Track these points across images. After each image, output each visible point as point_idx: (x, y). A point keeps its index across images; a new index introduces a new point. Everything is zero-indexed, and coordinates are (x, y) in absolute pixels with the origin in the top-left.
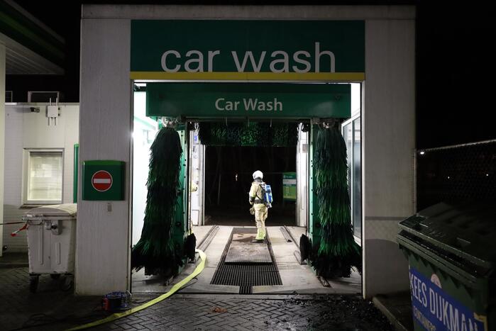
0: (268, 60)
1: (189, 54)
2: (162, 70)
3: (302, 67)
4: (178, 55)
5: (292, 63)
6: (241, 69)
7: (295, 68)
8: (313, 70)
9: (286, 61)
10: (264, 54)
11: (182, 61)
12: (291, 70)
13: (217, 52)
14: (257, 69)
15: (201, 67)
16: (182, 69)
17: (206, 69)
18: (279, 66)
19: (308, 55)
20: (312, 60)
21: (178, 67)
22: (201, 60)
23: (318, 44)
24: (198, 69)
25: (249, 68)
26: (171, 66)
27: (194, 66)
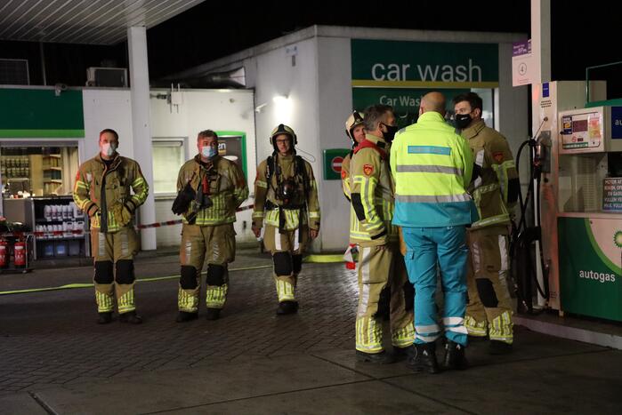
0: (441, 72)
1: (390, 67)
2: (373, 79)
3: (461, 78)
4: (383, 68)
5: (455, 74)
6: (423, 79)
7: (457, 78)
8: (468, 80)
9: (451, 73)
10: (438, 67)
11: (387, 71)
12: (455, 80)
13: (408, 66)
14: (434, 79)
15: (398, 77)
16: (386, 79)
17: (401, 79)
18: (447, 77)
19: (465, 68)
20: (467, 73)
21: (383, 76)
22: (398, 72)
23: (470, 61)
24: (396, 78)
25: (429, 79)
26: (379, 76)
27: (393, 76)
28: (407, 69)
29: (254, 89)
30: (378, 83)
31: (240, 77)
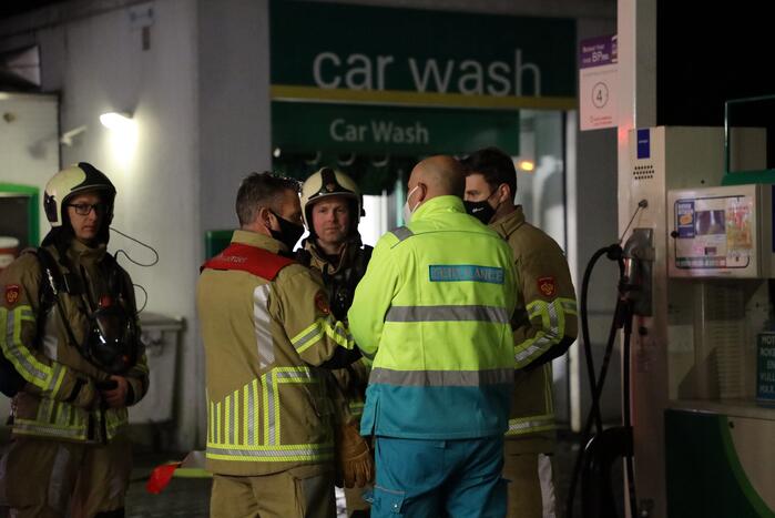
0: (457, 74)
1: (351, 59)
2: (315, 85)
3: (499, 87)
4: (337, 61)
5: (487, 80)
6: (421, 87)
7: (491, 88)
8: (512, 92)
9: (479, 76)
10: (450, 64)
11: (345, 68)
12: (486, 91)
13: (390, 59)
14: (442, 88)
15: (368, 81)
16: (343, 85)
17: (375, 85)
18: (471, 85)
19: (506, 68)
20: (511, 77)
21: (337, 80)
22: (367, 71)
23: (518, 54)
24: (364, 84)
25: (432, 87)
26: (327, 78)
27: (359, 79)
28: (388, 68)
29: (59, 95)
30: (325, 93)
31: (30, 66)
